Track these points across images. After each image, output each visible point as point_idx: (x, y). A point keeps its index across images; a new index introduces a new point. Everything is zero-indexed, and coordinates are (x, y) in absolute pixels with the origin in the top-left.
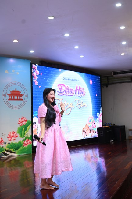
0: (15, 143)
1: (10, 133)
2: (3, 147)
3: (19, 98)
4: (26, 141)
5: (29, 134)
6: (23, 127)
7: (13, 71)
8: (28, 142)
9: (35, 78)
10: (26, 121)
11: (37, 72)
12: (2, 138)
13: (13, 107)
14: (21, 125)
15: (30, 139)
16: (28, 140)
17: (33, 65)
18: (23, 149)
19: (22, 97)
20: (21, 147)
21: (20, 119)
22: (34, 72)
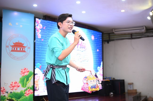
0: (17, 92)
1: (12, 83)
2: (4, 96)
3: (21, 49)
4: (27, 91)
5: (30, 84)
6: (25, 78)
7: (17, 24)
8: (30, 92)
9: (38, 31)
10: (28, 72)
11: (40, 26)
12: (3, 88)
13: (16, 58)
14: (23, 76)
15: (32, 89)
16: (30, 90)
17: (36, 19)
18: (25, 99)
19: (25, 49)
20: (23, 97)
21: (22, 70)
22: (37, 25)
